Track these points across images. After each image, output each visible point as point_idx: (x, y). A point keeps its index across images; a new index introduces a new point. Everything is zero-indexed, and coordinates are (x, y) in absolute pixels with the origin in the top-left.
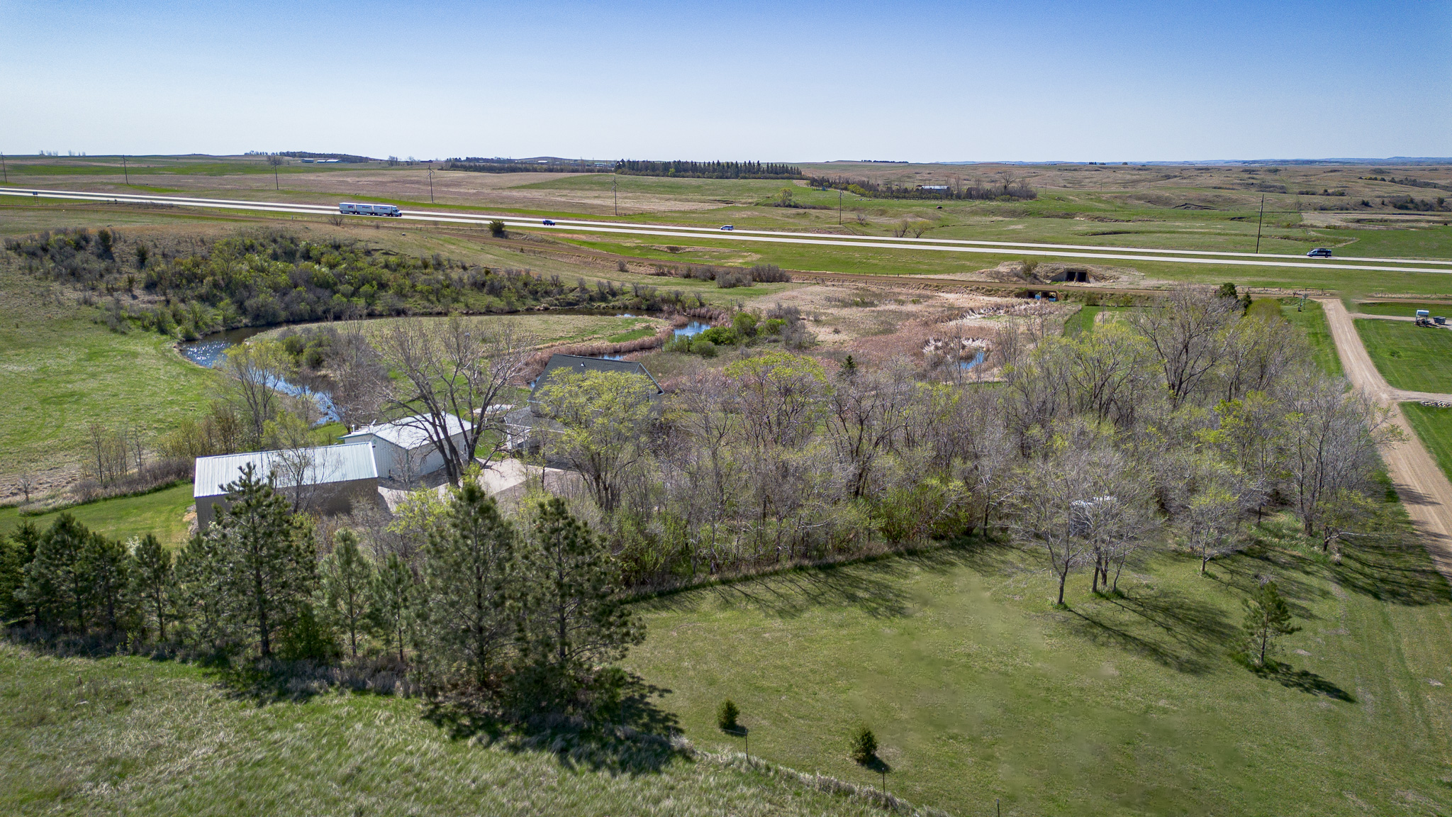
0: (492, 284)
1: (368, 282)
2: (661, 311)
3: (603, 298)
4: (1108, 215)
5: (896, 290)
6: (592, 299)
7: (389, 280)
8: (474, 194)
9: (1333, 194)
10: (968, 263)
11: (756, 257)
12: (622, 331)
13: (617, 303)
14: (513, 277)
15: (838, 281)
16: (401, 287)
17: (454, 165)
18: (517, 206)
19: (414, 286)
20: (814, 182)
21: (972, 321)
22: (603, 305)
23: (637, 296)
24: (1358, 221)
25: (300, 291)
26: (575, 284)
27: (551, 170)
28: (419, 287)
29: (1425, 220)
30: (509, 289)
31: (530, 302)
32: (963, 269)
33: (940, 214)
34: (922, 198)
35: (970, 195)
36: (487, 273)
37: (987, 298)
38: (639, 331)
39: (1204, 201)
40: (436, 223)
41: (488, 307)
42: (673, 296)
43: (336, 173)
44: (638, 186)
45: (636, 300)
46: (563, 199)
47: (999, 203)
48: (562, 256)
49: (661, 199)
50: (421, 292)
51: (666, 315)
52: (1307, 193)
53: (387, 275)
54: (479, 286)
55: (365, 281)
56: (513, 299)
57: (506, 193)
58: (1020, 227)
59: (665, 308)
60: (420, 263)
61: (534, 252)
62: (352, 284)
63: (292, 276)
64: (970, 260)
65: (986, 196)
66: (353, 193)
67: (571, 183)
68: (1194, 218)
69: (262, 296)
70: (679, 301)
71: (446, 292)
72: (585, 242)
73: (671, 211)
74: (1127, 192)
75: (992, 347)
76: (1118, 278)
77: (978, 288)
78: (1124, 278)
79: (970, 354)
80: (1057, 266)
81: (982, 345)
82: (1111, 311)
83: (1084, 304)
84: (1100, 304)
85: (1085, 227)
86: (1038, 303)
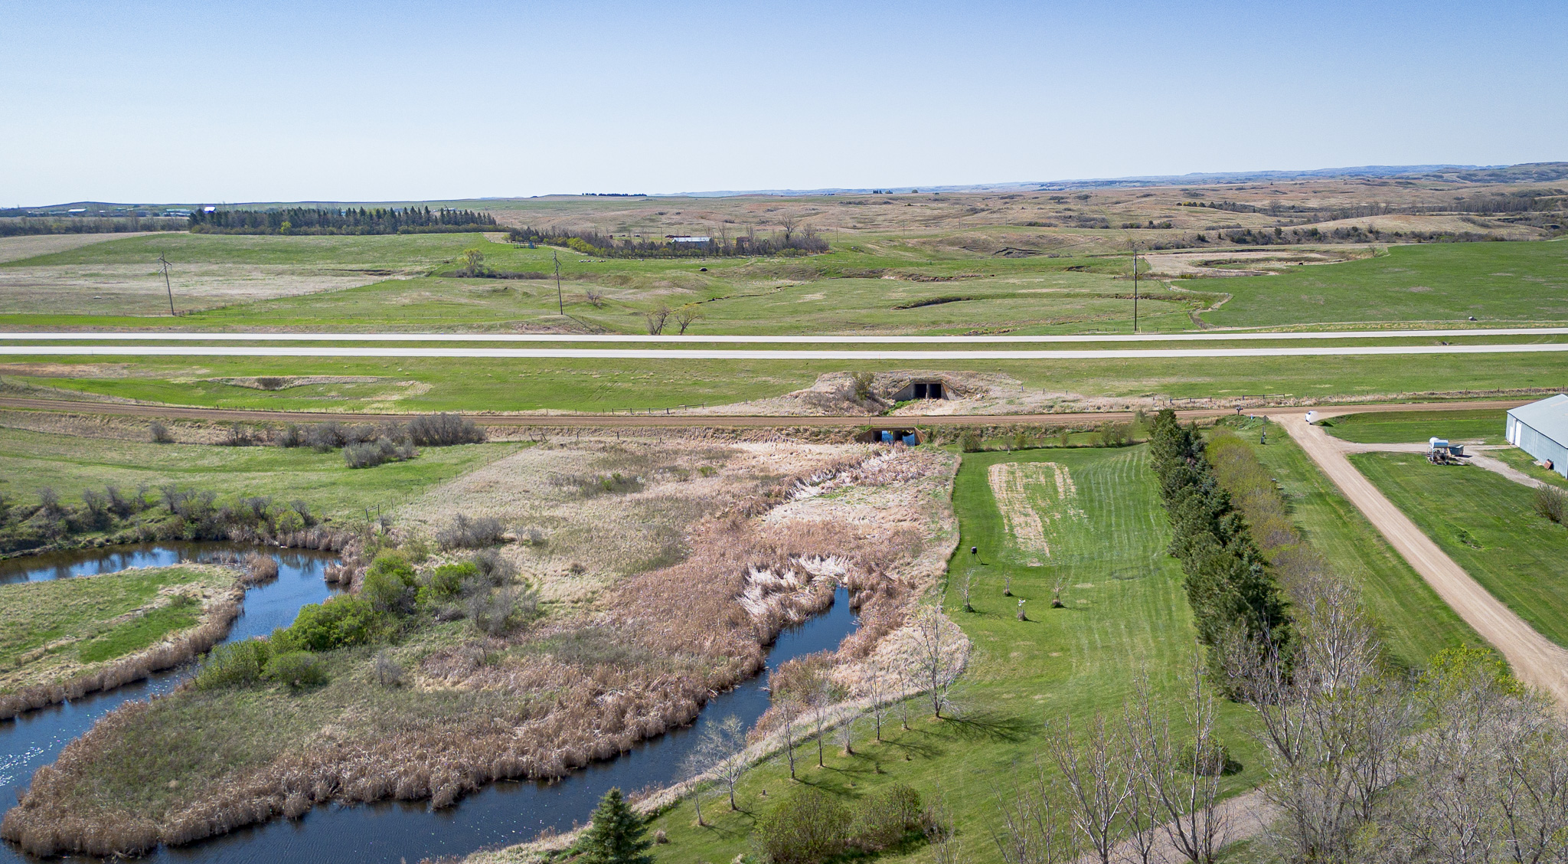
4: (923, 270)
5: (671, 444)
9: (1160, 227)
10: (770, 379)
11: (422, 388)
15: (570, 432)
20: (515, 235)
21: (804, 508)
32: (765, 391)
33: (706, 280)
35: (742, 249)
37: (816, 449)
39: (1027, 243)
47: (783, 260)
52: (1132, 227)
58: (818, 296)
64: (773, 374)
65: (764, 250)
68: (1026, 269)
70: (263, 517)
74: (936, 236)
75: (860, 576)
76: (987, 391)
77: (798, 431)
78: (996, 391)
79: (826, 600)
80: (899, 376)
81: (839, 570)
82: (1004, 461)
83: (960, 449)
84: (984, 447)
85: (903, 292)
86: (893, 454)
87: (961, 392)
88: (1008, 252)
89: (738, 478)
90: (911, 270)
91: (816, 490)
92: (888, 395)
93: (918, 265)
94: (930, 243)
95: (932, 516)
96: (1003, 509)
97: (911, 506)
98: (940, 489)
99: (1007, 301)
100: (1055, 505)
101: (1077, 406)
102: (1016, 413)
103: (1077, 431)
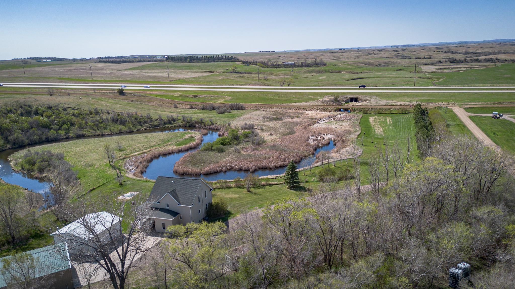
0: (121, 120)
1: (65, 123)
2: (195, 127)
3: (170, 123)
4: (353, 70)
5: (289, 111)
6: (165, 123)
7: (75, 122)
8: (109, 74)
9: (427, 58)
10: (312, 97)
11: (229, 98)
12: (180, 140)
13: (176, 125)
14: (130, 116)
15: (264, 108)
16: (81, 124)
17: (100, 60)
18: (128, 79)
19: (86, 123)
20: (244, 62)
21: (322, 125)
22: (170, 126)
23: (184, 121)
24: (440, 69)
25: (34, 130)
26: (157, 117)
27: (139, 61)
28: (89, 124)
29: (463, 67)
30: (129, 122)
31: (138, 127)
32: (311, 100)
33: (293, 74)
34: (285, 67)
35: (303, 65)
36: (118, 115)
37: (324, 113)
38: (188, 139)
39: (385, 63)
40: (94, 90)
41: (120, 130)
42: (200, 120)
43: (51, 66)
44: (176, 67)
45: (184, 123)
46: (146, 74)
47: (314, 68)
48: (149, 102)
49: (186, 72)
50: (90, 126)
51: (198, 130)
52: (418, 58)
53: (74, 119)
54: (115, 121)
55: (64, 123)
56: (131, 126)
57: (123, 72)
58: (323, 77)
59: (197, 126)
60: (88, 112)
61: (138, 101)
62: (58, 125)
63: (30, 123)
64: (313, 95)
65: (309, 65)
66: (58, 76)
67: (149, 67)
68: (384, 70)
69: (16, 134)
70: (203, 122)
71: (101, 125)
72: (158, 95)
73: (191, 78)
74: (358, 61)
75: (336, 138)
76: (370, 100)
77: (320, 108)
78: (372, 100)
79: (328, 142)
80: (345, 96)
81: (331, 137)
82: (374, 116)
83: (362, 113)
84: (368, 113)
85: (347, 76)
86: (344, 114)
87: (363, 101)
88: (379, 65)
89: (305, 118)
90: (350, 70)
91: (324, 122)
92: (343, 101)
93: (352, 69)
94: (356, 63)
95: (354, 127)
96: (373, 126)
97: (348, 125)
98: (356, 122)
99: (377, 79)
100: (386, 125)
101: (395, 104)
102: (378, 105)
103: (394, 110)
